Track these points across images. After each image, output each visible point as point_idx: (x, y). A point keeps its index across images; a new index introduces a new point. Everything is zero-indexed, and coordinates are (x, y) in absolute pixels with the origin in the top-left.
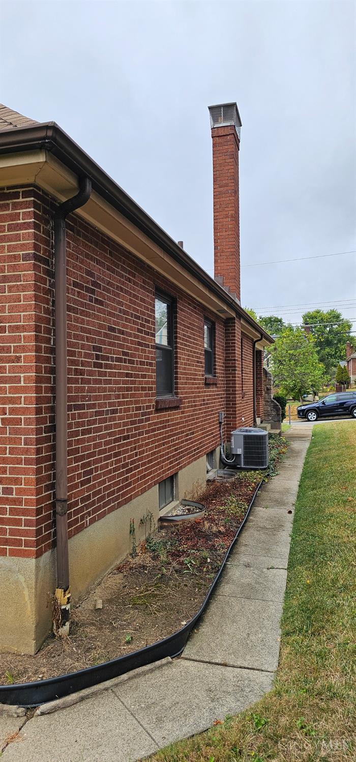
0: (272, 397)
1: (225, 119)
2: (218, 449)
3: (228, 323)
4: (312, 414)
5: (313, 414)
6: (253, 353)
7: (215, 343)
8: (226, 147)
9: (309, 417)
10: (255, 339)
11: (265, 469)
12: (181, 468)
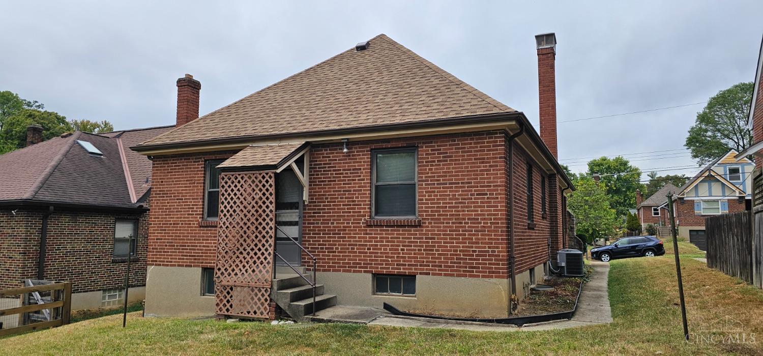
0: (575, 234)
1: (547, 43)
2: (548, 262)
3: (552, 177)
4: (605, 256)
5: (607, 255)
6: (562, 199)
7: (545, 191)
8: (547, 61)
9: (603, 259)
10: (563, 188)
11: (582, 277)
12: (535, 266)
